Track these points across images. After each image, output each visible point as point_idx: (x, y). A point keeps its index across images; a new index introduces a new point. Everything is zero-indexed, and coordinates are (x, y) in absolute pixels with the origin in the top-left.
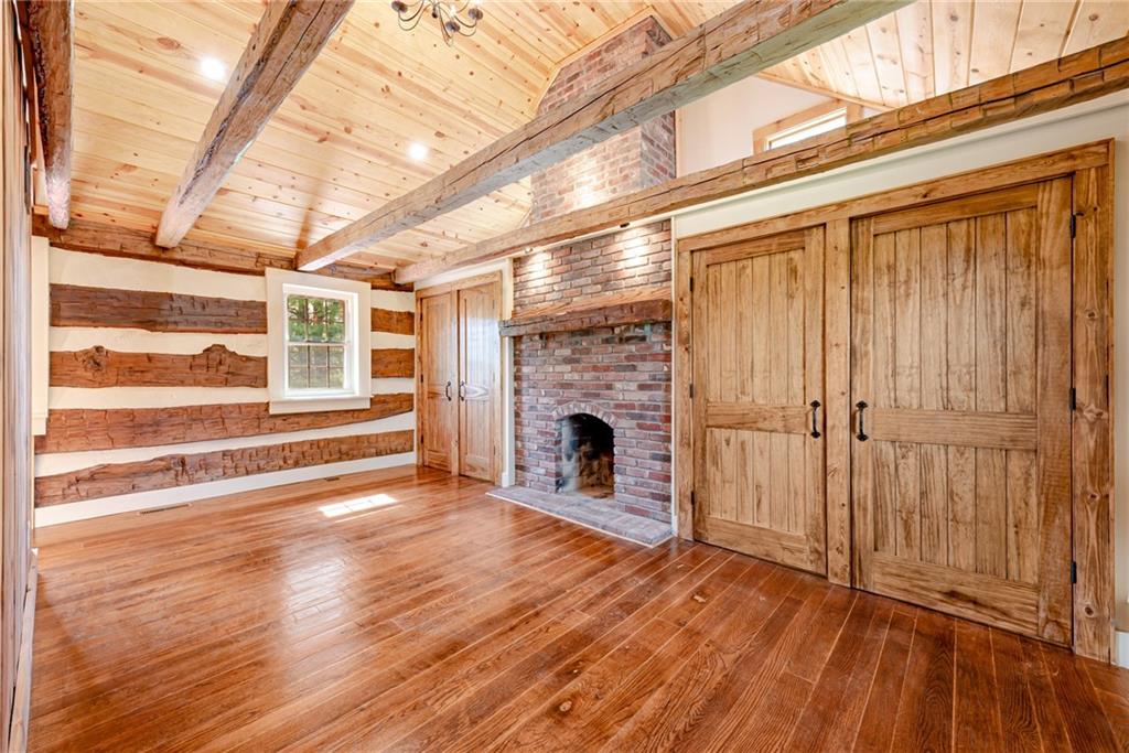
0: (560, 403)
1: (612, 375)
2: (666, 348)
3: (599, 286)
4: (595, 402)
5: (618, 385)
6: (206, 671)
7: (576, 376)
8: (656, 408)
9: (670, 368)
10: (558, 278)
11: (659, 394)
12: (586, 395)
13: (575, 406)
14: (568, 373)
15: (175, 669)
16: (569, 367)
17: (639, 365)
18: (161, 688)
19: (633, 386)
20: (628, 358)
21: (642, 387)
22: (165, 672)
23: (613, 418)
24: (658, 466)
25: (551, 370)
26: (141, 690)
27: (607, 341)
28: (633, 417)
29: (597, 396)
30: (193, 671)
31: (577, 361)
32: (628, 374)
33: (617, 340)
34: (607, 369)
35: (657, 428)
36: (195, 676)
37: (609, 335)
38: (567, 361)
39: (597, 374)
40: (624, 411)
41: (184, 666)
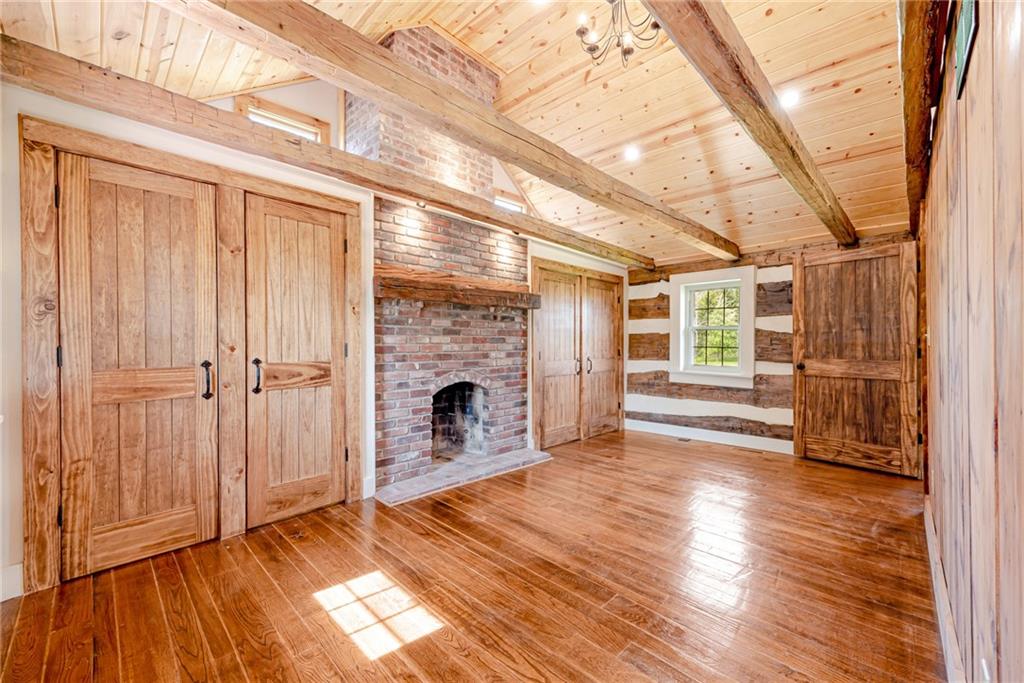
0: (438, 374)
1: (488, 346)
2: (524, 327)
3: (477, 268)
4: (473, 370)
5: (493, 354)
6: (814, 570)
7: (456, 347)
8: (517, 370)
9: (526, 341)
10: (437, 246)
11: (519, 360)
12: (465, 364)
13: (456, 375)
14: (447, 344)
15: (829, 585)
16: (448, 339)
17: (507, 338)
18: (847, 581)
19: (503, 355)
20: (500, 333)
21: (509, 355)
22: (836, 588)
23: (488, 381)
24: (518, 410)
25: (428, 340)
26: (857, 588)
27: (484, 317)
28: (503, 378)
29: (476, 364)
30: (820, 576)
31: (457, 333)
32: (500, 346)
33: (492, 317)
34: (484, 341)
35: (518, 383)
36: (822, 572)
37: (485, 313)
38: (447, 332)
39: (475, 345)
40: (496, 375)
41: (823, 583)
